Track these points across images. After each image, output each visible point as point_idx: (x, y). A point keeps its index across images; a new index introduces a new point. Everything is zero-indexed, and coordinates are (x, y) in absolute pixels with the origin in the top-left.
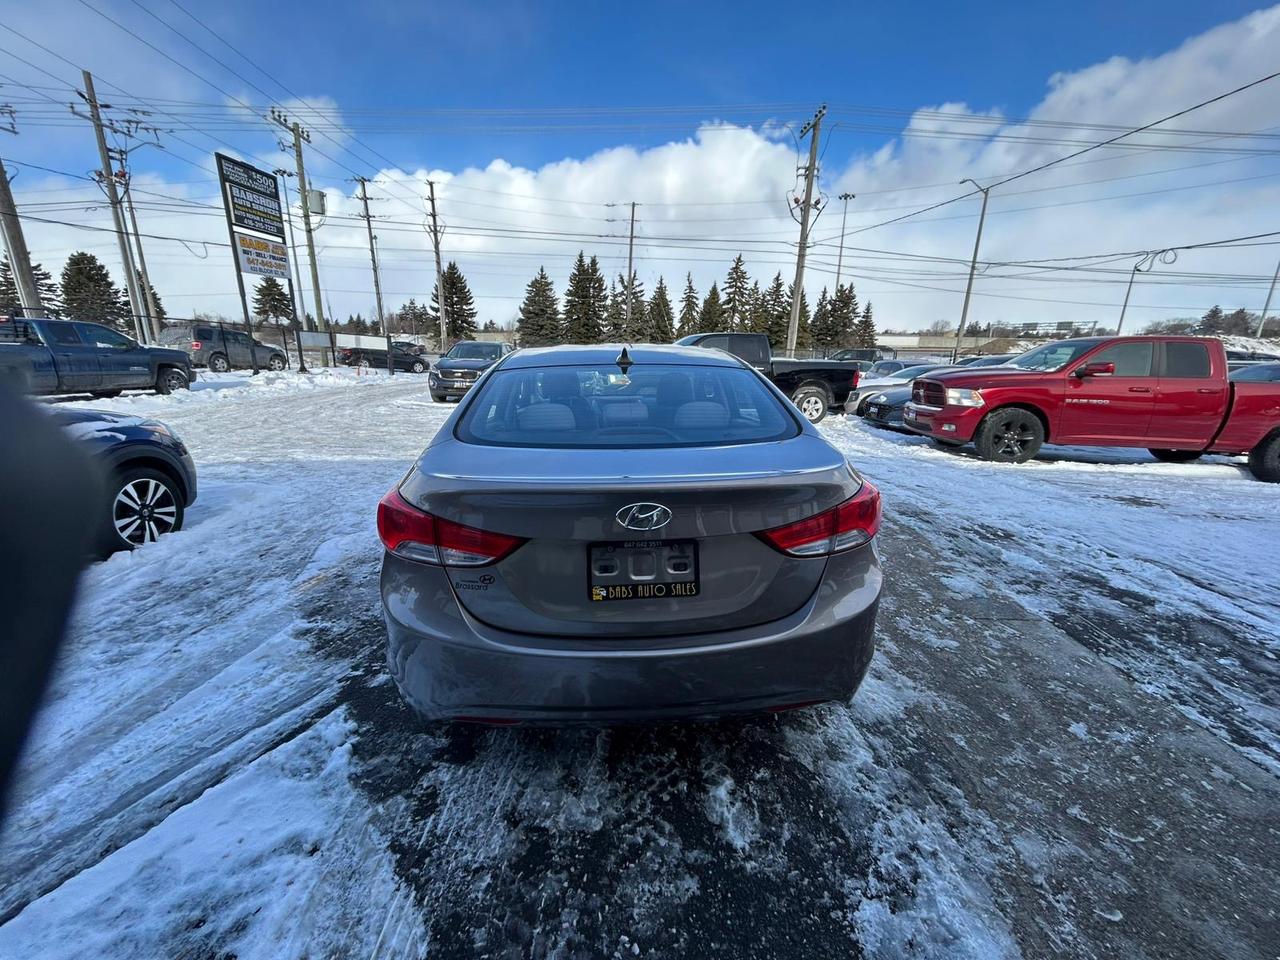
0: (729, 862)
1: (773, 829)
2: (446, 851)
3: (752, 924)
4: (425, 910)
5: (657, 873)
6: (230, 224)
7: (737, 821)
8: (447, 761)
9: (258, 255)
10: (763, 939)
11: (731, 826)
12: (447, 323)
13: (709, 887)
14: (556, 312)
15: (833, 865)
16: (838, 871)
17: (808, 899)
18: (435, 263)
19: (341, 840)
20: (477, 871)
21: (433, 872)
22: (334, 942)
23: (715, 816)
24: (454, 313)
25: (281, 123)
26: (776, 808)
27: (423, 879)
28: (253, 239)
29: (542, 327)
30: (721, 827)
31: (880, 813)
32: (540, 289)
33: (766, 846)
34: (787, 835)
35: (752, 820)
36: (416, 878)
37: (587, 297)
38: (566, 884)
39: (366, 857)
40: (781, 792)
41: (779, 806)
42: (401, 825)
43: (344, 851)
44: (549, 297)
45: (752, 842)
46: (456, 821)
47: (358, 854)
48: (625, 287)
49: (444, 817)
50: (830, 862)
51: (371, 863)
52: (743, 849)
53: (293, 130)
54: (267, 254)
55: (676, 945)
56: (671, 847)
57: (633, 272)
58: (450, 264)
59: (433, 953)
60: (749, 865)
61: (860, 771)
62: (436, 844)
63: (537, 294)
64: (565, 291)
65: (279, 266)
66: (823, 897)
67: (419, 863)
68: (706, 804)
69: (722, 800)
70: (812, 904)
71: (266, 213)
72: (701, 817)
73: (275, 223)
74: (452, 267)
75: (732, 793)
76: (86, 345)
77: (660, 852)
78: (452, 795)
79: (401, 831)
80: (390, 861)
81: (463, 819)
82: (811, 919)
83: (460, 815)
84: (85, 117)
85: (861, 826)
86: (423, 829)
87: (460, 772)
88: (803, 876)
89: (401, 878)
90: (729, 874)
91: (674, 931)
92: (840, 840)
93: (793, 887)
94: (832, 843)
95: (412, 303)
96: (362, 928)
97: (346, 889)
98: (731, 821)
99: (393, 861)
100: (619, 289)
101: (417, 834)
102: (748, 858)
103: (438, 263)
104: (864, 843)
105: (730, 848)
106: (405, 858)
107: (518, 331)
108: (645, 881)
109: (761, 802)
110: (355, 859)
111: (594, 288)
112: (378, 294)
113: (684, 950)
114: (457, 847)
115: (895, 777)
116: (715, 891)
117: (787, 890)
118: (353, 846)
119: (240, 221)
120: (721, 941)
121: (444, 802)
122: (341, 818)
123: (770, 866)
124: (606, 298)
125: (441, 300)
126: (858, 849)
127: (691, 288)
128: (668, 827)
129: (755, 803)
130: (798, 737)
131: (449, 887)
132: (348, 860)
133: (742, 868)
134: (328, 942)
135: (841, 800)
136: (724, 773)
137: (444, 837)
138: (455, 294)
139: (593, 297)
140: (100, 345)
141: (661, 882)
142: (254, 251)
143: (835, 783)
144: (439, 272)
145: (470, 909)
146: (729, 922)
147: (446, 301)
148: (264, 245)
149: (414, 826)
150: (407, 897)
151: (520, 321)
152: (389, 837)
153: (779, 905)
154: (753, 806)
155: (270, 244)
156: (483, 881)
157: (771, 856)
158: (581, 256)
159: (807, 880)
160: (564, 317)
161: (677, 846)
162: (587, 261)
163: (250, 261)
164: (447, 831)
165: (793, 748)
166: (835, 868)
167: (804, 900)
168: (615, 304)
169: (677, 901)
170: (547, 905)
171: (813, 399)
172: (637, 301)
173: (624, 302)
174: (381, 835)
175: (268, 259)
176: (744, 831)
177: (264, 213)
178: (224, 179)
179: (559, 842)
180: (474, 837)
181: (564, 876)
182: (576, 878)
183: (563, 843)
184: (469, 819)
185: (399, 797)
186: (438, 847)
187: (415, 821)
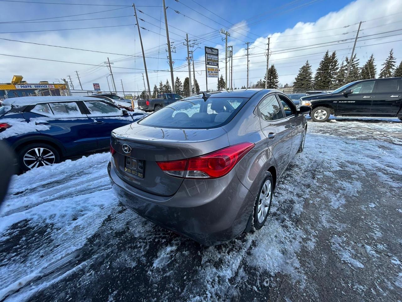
0: (147, 267)
1: (167, 269)
3: (131, 286)
4: (98, 230)
5: (132, 256)
6: (206, 65)
7: (162, 259)
9: (212, 72)
10: (128, 292)
11: (159, 259)
12: (267, 86)
13: (135, 269)
14: (311, 78)
15: (168, 294)
16: (167, 297)
17: (150, 295)
18: (266, 66)
19: (106, 209)
20: (111, 229)
21: (107, 224)
23: (160, 253)
24: (270, 82)
25: (223, 33)
26: (176, 265)
28: (211, 68)
29: (303, 84)
30: (157, 257)
31: (205, 295)
32: (305, 70)
33: (160, 272)
34: (168, 274)
35: (166, 262)
37: (326, 70)
38: (117, 243)
40: (183, 262)
41: (177, 265)
43: (104, 211)
44: (309, 72)
45: (158, 268)
48: (348, 63)
49: (121, 215)
50: (168, 293)
51: (104, 216)
52: (154, 267)
53: (226, 34)
54: (213, 72)
55: (114, 274)
56: (142, 252)
57: (354, 55)
58: (272, 66)
60: (149, 273)
61: (219, 277)
63: (303, 72)
64: (317, 68)
65: (216, 74)
66: (154, 299)
67: (108, 221)
68: (162, 249)
69: (166, 252)
70: (149, 297)
71: (215, 60)
72: (157, 251)
73: (216, 63)
74: (273, 67)
75: (172, 252)
76: (173, 99)
77: (139, 252)
79: (113, 213)
80: (106, 218)
82: (144, 300)
84: (185, 45)
85: (192, 293)
86: (115, 215)
88: (157, 288)
89: (103, 222)
90: (144, 270)
91: (117, 271)
92: (180, 290)
93: (151, 289)
94: (176, 288)
95: (261, 80)
98: (160, 258)
100: (345, 63)
102: (152, 271)
103: (267, 66)
104: (186, 298)
105: (152, 264)
106: (108, 219)
107: (293, 86)
108: (128, 255)
109: (175, 260)
111: (332, 65)
112: (248, 79)
113: (114, 277)
114: (115, 222)
115: (230, 291)
116: (135, 271)
117: (149, 287)
119: (208, 63)
120: (121, 283)
121: (124, 213)
122: (110, 205)
123: (153, 278)
124: (337, 69)
125: (267, 78)
126: (181, 298)
127: (391, 57)
128: (147, 247)
129: (173, 259)
130: (212, 251)
131: (105, 229)
133: (147, 271)
135: (198, 279)
136: (177, 244)
138: (272, 76)
139: (330, 69)
140: (176, 99)
141: (130, 258)
142: (210, 71)
143: (204, 273)
144: (267, 69)
145: (102, 235)
146: (128, 281)
147: (268, 79)
148: (213, 69)
150: (99, 226)
151: (295, 83)
152: (111, 213)
153: (142, 289)
154: (171, 259)
155: (215, 69)
156: (109, 232)
157: (157, 275)
158: (327, 53)
159: (156, 290)
160: (314, 79)
161: (143, 253)
162: (330, 54)
163: (209, 74)
164: (117, 218)
165: (206, 253)
166: (167, 296)
167: (149, 294)
168: (342, 71)
169: (126, 265)
170: (110, 245)
172: (354, 68)
173: (346, 69)
175: (214, 73)
176: (160, 263)
177: (214, 60)
178: (206, 53)
179: (127, 234)
180: (119, 222)
181: (119, 241)
182: (120, 243)
183: (127, 235)
184: (123, 218)
185: (121, 207)
186: (113, 220)
187: (117, 213)
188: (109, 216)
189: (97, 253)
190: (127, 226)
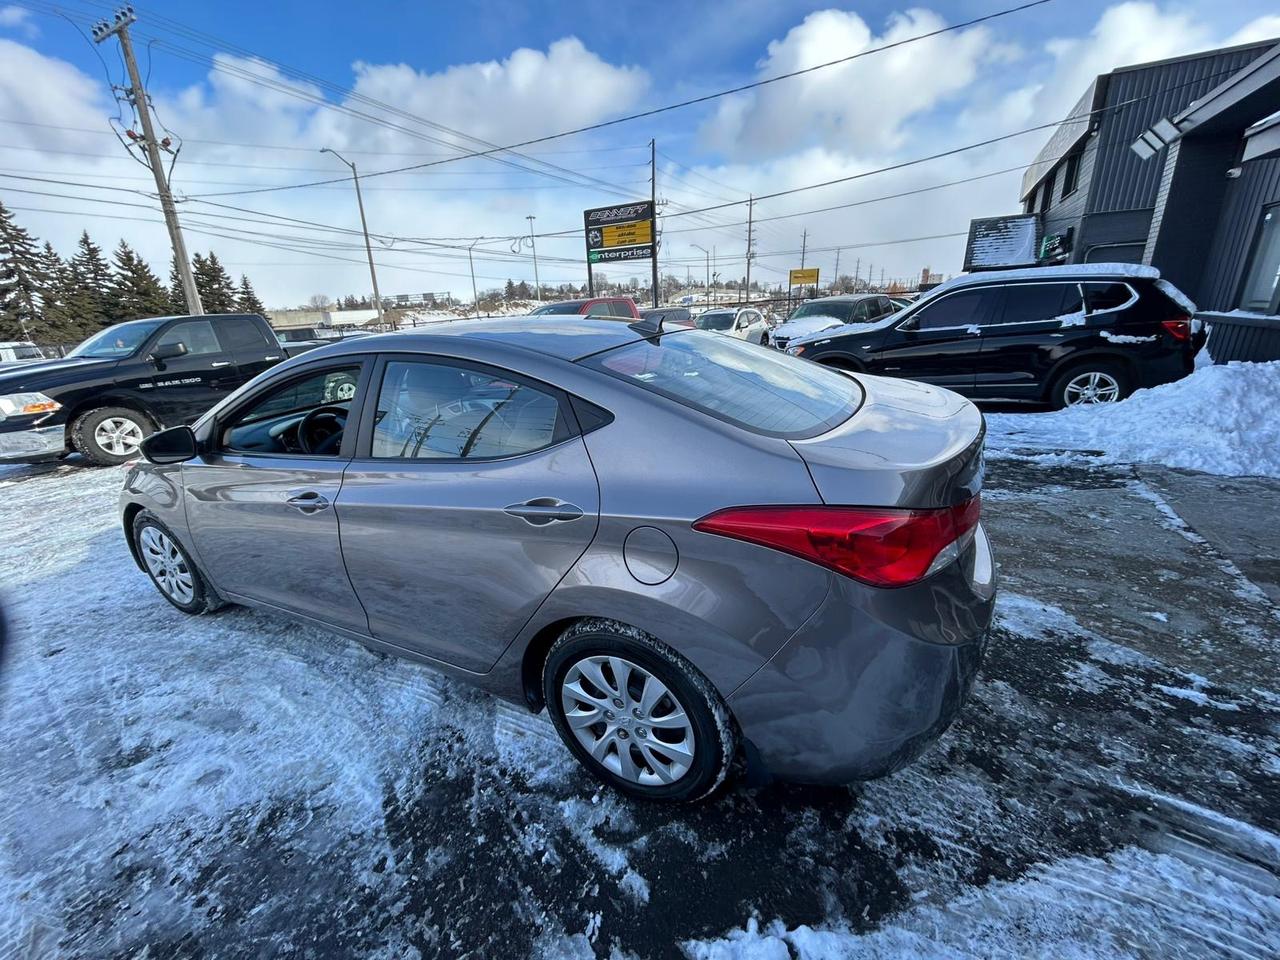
2: (982, 831)
4: (1055, 856)
8: (845, 816)
19: (973, 945)
20: (1004, 809)
21: (1009, 846)
22: (1111, 943)
27: (1019, 856)
36: (1016, 861)
38: (1012, 749)
39: (996, 913)
42: (947, 872)
43: (987, 939)
46: (941, 817)
47: (991, 921)
49: (936, 828)
51: (1004, 906)
59: (1096, 853)
62: (973, 839)
67: (1000, 858)
78: (903, 815)
79: (955, 873)
80: (1000, 886)
81: (938, 810)
83: (935, 813)
86: (954, 850)
87: (867, 803)
89: (1020, 876)
96: (1087, 915)
97: (1042, 935)
99: (999, 882)
101: (960, 857)
106: (993, 870)
110: (999, 925)
114: (978, 821)
118: (980, 928)
121: (915, 825)
122: (935, 945)
131: (1026, 833)
132: (1002, 933)
134: (1112, 951)
137: (964, 831)
145: (1047, 819)
149: (949, 859)
150: (1042, 871)
152: (964, 887)
156: (1016, 805)
164: (956, 828)
170: (1034, 765)
171: (346, 386)
174: (962, 895)
179: (968, 743)
180: (964, 805)
181: (1004, 748)
182: (1004, 742)
183: (969, 740)
184: (940, 805)
185: (900, 873)
186: (978, 838)
187: (940, 857)
188: (980, 880)
189: (1079, 777)
190: (947, 766)
